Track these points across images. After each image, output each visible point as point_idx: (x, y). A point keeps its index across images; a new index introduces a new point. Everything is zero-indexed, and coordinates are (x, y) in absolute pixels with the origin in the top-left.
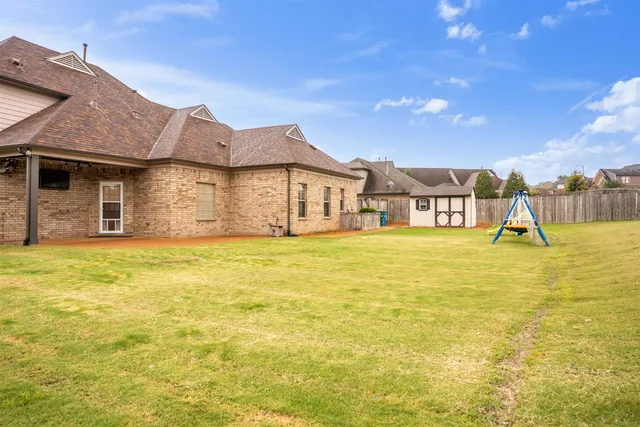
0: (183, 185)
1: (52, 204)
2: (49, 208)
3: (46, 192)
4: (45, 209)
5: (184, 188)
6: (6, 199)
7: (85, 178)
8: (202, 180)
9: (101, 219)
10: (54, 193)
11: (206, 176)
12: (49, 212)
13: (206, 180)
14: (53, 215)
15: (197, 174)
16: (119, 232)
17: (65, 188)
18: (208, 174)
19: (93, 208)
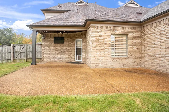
0: (100, 36)
1: (59, 49)
2: (57, 51)
3: (56, 45)
4: (56, 51)
5: (101, 38)
6: (45, 48)
7: (71, 39)
8: (116, 32)
9: (76, 55)
10: (59, 45)
11: (119, 29)
12: (57, 52)
13: (120, 32)
14: (58, 53)
15: (112, 29)
16: (81, 61)
17: (63, 43)
18: (121, 28)
19: (73, 50)
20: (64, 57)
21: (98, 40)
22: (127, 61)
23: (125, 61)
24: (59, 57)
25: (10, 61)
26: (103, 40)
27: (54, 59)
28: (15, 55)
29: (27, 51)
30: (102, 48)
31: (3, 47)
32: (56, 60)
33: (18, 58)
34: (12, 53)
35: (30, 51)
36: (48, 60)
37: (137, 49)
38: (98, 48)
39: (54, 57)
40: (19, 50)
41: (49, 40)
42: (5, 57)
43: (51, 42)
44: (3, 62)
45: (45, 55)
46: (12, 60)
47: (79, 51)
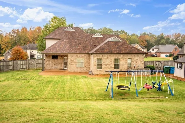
1: (55, 62)
3: (53, 60)
6: (47, 61)
7: (61, 57)
8: (79, 57)
10: (55, 60)
12: (54, 64)
13: (81, 57)
15: (77, 56)
16: (66, 69)
17: (57, 59)
18: (81, 55)
19: (63, 63)
20: (58, 67)
21: (71, 60)
22: (83, 69)
23: (82, 69)
24: (55, 66)
25: (25, 69)
26: (73, 60)
27: (52, 68)
28: (29, 66)
29: (36, 64)
30: (73, 64)
31: (22, 61)
32: (53, 68)
33: (31, 67)
34: (27, 64)
35: (38, 64)
36: (49, 69)
37: (88, 64)
38: (71, 64)
39: (52, 67)
40: (31, 63)
41: (49, 57)
42: (23, 67)
43: (51, 58)
44: (22, 70)
45: (47, 66)
46: (27, 69)
47: (66, 64)
